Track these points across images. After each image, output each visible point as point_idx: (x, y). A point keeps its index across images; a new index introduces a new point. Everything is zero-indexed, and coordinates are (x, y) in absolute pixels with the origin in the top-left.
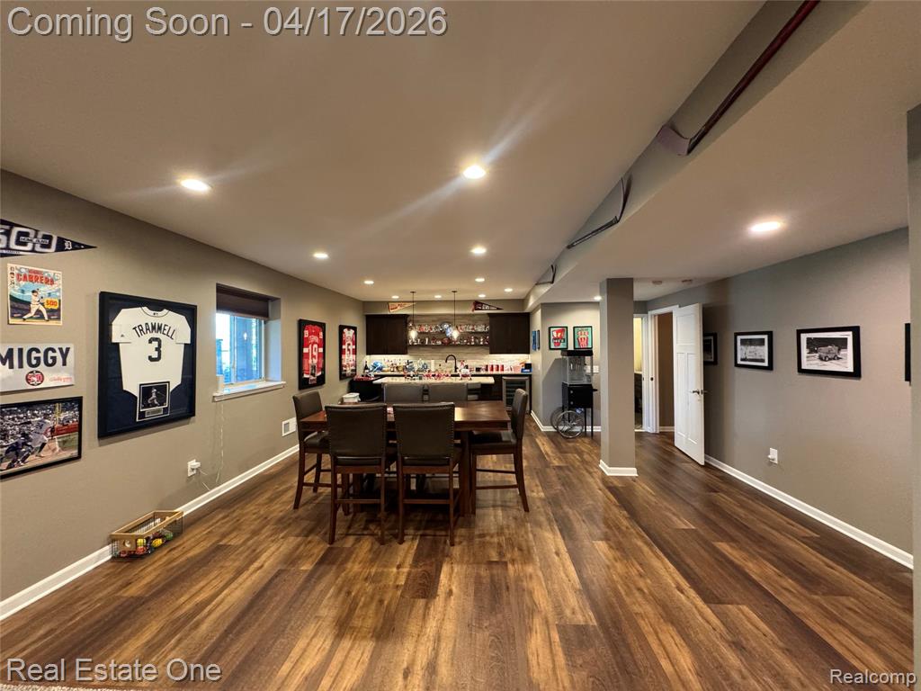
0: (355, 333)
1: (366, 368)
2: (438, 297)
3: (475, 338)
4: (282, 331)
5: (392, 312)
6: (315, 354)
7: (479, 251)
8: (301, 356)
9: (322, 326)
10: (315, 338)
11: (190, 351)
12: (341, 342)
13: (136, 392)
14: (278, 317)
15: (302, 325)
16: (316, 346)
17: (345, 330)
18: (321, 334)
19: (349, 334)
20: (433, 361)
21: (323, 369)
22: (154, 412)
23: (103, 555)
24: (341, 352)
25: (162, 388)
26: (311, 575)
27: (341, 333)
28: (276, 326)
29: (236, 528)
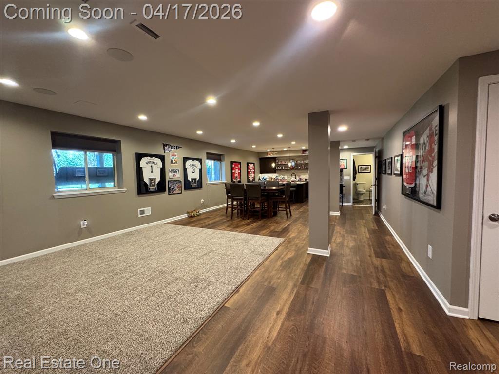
0: (254, 165)
1: (259, 179)
2: (285, 149)
3: (304, 166)
4: (225, 165)
5: (269, 156)
6: (237, 173)
7: (280, 136)
8: (232, 174)
9: (240, 163)
10: (237, 167)
11: (201, 170)
12: (248, 168)
13: (190, 180)
14: (224, 161)
15: (232, 163)
16: (237, 170)
17: (249, 164)
18: (239, 166)
19: (251, 166)
20: (286, 176)
21: (240, 178)
22: (194, 185)
23: (185, 216)
24: (248, 173)
25: (195, 180)
26: (225, 222)
27: (248, 165)
28: (224, 163)
29: (212, 215)
